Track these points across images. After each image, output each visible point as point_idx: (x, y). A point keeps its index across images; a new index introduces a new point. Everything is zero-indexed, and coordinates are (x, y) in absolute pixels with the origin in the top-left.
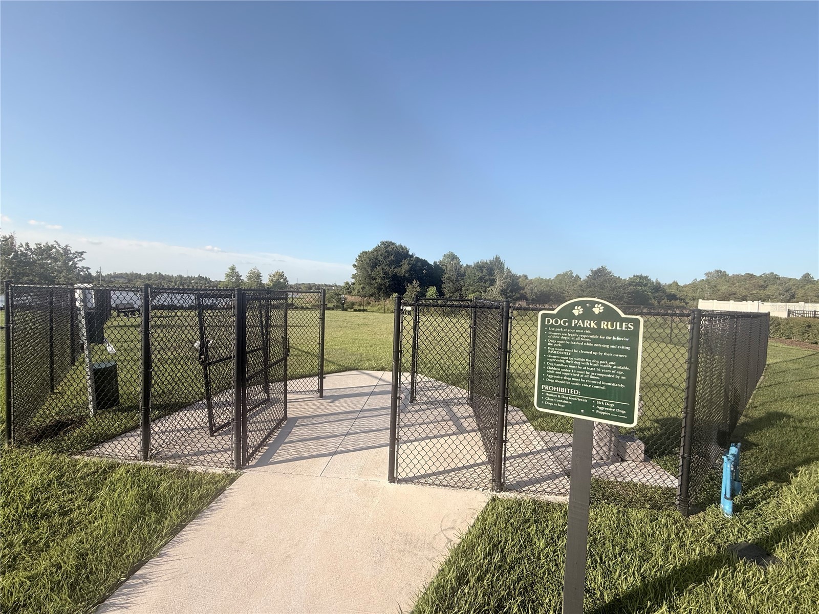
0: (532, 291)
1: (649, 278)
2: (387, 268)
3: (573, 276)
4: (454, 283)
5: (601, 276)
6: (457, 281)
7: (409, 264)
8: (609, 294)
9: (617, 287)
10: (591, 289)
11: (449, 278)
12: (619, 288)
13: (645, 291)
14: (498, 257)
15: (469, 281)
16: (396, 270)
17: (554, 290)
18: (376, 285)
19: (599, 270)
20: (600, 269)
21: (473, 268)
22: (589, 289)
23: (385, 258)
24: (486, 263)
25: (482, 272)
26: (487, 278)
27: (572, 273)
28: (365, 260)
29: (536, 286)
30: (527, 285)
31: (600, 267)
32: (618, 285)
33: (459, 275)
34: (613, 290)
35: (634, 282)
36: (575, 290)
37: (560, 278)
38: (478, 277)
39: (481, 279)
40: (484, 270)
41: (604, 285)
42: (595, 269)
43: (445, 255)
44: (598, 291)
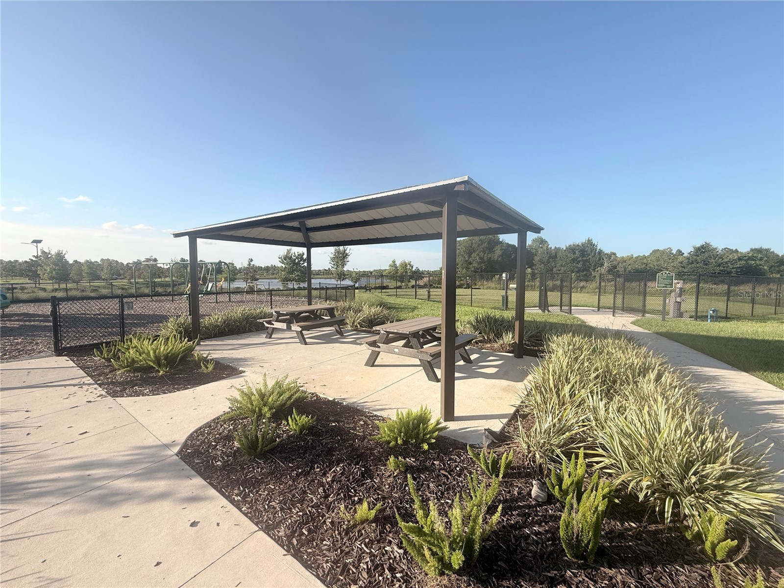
0: (625, 269)
1: (771, 251)
2: (482, 254)
3: (673, 253)
4: (545, 265)
5: (704, 252)
6: (548, 262)
7: (501, 250)
8: (713, 270)
9: (724, 262)
10: (693, 265)
11: (540, 261)
12: (726, 263)
13: (760, 265)
14: (590, 239)
15: (560, 262)
16: (490, 255)
17: (650, 267)
18: (473, 269)
19: (702, 247)
20: (704, 245)
21: (565, 251)
22: (690, 266)
23: (479, 245)
24: (578, 245)
25: (575, 253)
26: (580, 259)
27: (672, 250)
28: (462, 248)
29: (630, 265)
30: (620, 264)
31: (704, 244)
32: (726, 260)
33: (550, 257)
34: (719, 265)
35: (746, 257)
36: (675, 267)
37: (658, 255)
38: (570, 259)
39: (574, 260)
40: (577, 252)
41: (709, 262)
42: (698, 245)
43: (533, 240)
44: (701, 267)
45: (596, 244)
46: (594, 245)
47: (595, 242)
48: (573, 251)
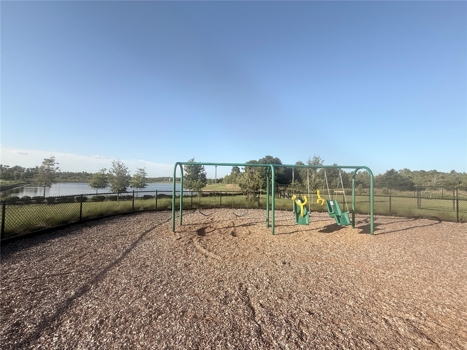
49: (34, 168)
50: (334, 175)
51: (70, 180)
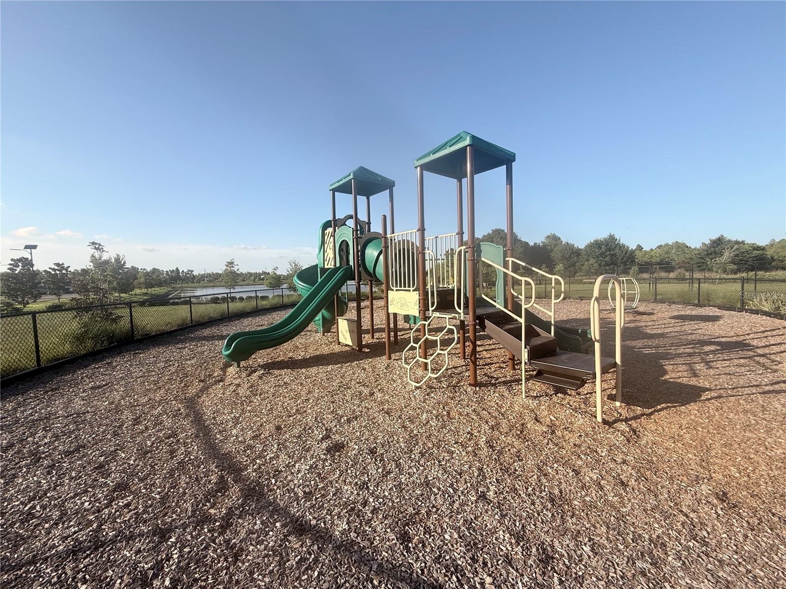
45: (618, 239)
46: (616, 240)
47: (617, 237)
48: (599, 247)
49: (173, 270)
50: (608, 253)
51: (218, 284)
